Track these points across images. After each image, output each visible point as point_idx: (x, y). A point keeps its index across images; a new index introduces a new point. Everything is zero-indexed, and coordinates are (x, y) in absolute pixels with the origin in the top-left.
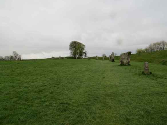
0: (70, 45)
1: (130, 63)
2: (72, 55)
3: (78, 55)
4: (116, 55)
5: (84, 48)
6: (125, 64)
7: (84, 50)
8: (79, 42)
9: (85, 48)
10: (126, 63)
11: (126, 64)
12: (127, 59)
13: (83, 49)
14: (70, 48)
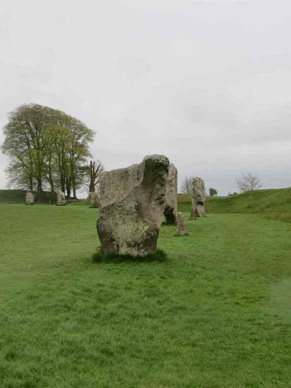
0: (9, 126)
1: (161, 245)
2: (21, 182)
3: (50, 181)
4: (256, 188)
5: (89, 144)
6: (123, 251)
7: (86, 154)
8: (58, 112)
9: (91, 147)
10: (129, 245)
11: (134, 252)
12: (139, 212)
13: (82, 150)
14: (6, 141)
